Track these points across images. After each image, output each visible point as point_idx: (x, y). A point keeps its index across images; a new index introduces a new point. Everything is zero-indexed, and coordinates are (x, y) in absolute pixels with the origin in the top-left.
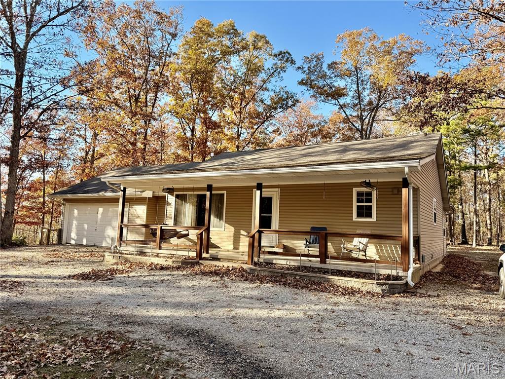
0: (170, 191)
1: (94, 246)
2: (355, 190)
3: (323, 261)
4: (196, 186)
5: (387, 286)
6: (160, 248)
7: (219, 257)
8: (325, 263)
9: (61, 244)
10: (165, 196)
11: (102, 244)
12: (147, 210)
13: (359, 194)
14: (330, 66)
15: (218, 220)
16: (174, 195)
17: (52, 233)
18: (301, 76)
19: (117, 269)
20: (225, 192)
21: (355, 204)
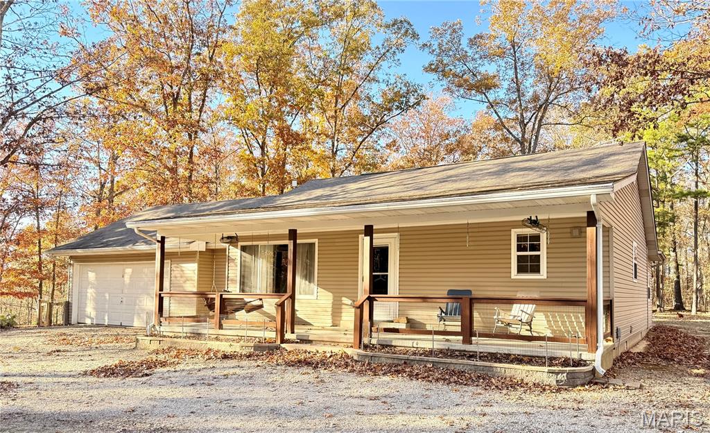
0: (232, 240)
1: (121, 326)
2: (515, 233)
3: (467, 341)
4: (271, 232)
5: (565, 375)
6: (221, 327)
7: (310, 339)
8: (470, 343)
9: (70, 324)
10: (225, 249)
11: (133, 324)
12: (199, 271)
13: (521, 238)
14: (472, 42)
15: (307, 282)
16: (239, 247)
17: (55, 308)
18: (430, 59)
19: (156, 360)
20: (316, 241)
21: (514, 254)
